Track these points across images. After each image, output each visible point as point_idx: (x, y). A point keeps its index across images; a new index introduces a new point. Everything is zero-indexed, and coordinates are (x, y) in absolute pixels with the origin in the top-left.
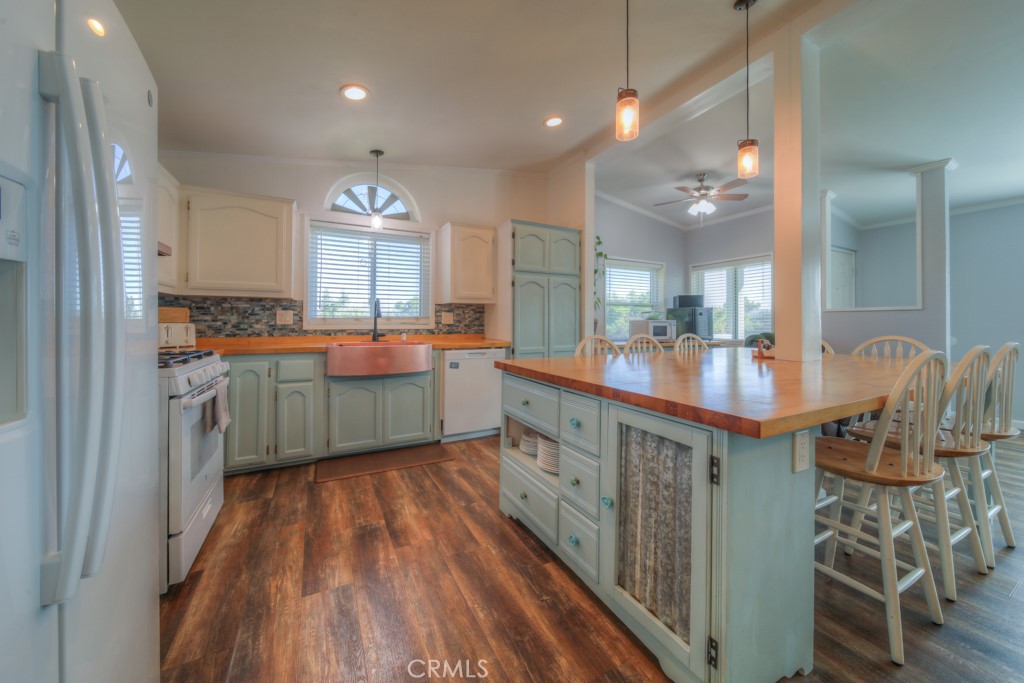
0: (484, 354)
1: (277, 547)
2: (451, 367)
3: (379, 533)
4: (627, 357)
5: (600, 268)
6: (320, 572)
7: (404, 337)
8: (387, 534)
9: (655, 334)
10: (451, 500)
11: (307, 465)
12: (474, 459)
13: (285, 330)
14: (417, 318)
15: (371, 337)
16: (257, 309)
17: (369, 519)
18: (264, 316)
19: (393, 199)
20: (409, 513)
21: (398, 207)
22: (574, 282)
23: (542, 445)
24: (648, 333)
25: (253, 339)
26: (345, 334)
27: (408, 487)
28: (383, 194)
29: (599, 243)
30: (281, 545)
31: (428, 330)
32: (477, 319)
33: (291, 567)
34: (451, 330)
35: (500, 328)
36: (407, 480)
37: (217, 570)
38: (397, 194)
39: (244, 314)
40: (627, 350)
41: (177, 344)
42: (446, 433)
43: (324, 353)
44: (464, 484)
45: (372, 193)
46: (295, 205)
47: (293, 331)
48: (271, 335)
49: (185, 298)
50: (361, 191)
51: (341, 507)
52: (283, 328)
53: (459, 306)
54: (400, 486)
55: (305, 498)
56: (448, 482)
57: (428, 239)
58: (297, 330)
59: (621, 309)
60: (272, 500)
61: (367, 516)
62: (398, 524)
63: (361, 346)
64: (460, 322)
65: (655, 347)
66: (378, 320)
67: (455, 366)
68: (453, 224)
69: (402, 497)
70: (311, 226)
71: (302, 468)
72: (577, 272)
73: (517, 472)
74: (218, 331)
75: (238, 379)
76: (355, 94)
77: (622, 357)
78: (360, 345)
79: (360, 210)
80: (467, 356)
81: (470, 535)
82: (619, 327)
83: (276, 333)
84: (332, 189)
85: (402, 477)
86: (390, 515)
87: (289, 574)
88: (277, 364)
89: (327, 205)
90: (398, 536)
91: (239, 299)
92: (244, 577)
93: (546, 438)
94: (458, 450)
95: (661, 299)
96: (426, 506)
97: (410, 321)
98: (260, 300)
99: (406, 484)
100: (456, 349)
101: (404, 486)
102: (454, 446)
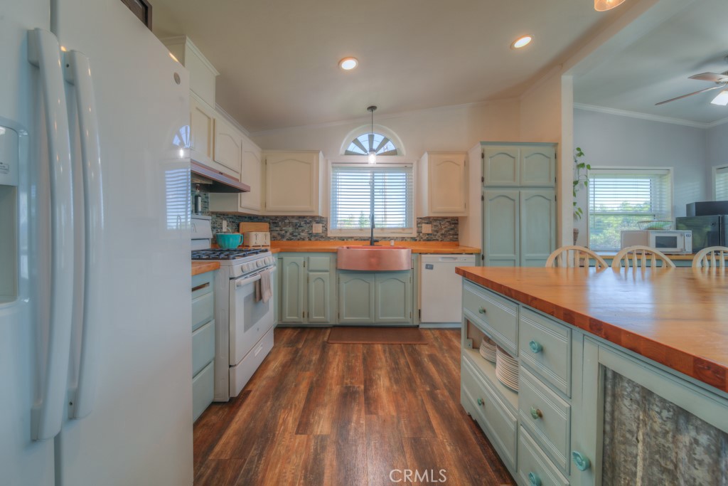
0: (455, 259)
1: (293, 386)
2: (427, 268)
3: (357, 396)
4: (616, 271)
5: (582, 179)
6: (311, 417)
7: (392, 243)
8: (362, 399)
9: (658, 245)
10: (418, 381)
11: (326, 328)
12: (445, 347)
13: (318, 237)
14: (403, 229)
15: (369, 242)
16: (302, 223)
17: (353, 381)
18: (306, 227)
19: (385, 141)
20: (383, 383)
21: (390, 146)
22: (549, 193)
23: (500, 358)
24: (647, 244)
25: (301, 242)
26: (353, 240)
27: (387, 361)
28: (378, 138)
29: (581, 154)
30: (296, 386)
31: (412, 238)
32: (452, 229)
33: (296, 406)
34: (429, 238)
35: (472, 237)
36: (387, 354)
37: (258, 393)
38: (388, 137)
39: (296, 226)
40: (617, 262)
41: (261, 244)
42: (423, 320)
43: (335, 252)
44: (432, 369)
45: (371, 138)
46: (321, 154)
47: (322, 237)
48: (310, 240)
49: (267, 217)
50: (364, 139)
51: (338, 365)
52: (317, 235)
53: (436, 219)
54: (381, 359)
55: (319, 353)
56: (418, 364)
57: (411, 168)
58: (323, 237)
59: (612, 219)
60: (300, 349)
61: (352, 378)
62: (372, 393)
63: (364, 249)
64: (437, 232)
65: (659, 260)
66: (374, 230)
67: (430, 267)
68: (429, 153)
69: (380, 368)
70: (333, 167)
71: (323, 330)
72: (553, 183)
73: (476, 376)
74: (283, 236)
75: (288, 267)
76: (349, 65)
77: (609, 271)
78: (361, 248)
79: (362, 152)
80: (440, 260)
81: (430, 422)
82: (608, 237)
83: (313, 238)
84: (345, 139)
85: (385, 351)
86: (369, 383)
87: (293, 411)
88: (308, 258)
89: (342, 151)
90: (370, 403)
91: (293, 217)
92: (269, 403)
93: (505, 352)
94: (432, 337)
95: (667, 207)
96: (397, 381)
97: (398, 231)
98: (304, 217)
99: (386, 357)
100: (431, 254)
101: (384, 360)
102: (429, 332)
